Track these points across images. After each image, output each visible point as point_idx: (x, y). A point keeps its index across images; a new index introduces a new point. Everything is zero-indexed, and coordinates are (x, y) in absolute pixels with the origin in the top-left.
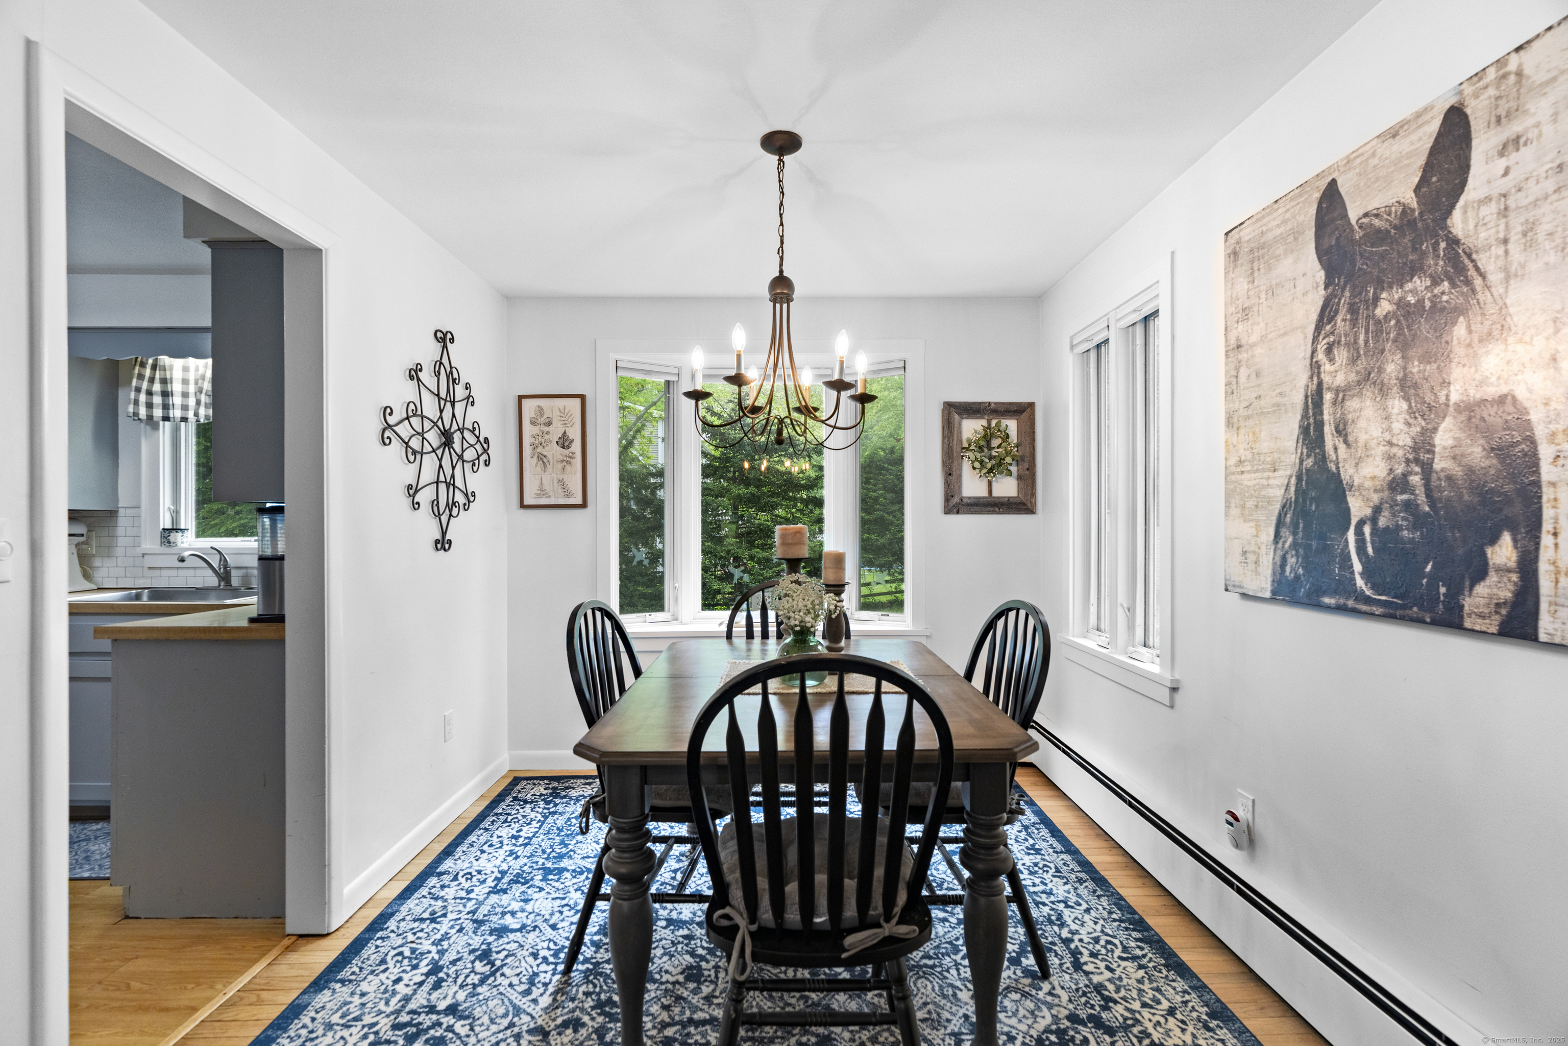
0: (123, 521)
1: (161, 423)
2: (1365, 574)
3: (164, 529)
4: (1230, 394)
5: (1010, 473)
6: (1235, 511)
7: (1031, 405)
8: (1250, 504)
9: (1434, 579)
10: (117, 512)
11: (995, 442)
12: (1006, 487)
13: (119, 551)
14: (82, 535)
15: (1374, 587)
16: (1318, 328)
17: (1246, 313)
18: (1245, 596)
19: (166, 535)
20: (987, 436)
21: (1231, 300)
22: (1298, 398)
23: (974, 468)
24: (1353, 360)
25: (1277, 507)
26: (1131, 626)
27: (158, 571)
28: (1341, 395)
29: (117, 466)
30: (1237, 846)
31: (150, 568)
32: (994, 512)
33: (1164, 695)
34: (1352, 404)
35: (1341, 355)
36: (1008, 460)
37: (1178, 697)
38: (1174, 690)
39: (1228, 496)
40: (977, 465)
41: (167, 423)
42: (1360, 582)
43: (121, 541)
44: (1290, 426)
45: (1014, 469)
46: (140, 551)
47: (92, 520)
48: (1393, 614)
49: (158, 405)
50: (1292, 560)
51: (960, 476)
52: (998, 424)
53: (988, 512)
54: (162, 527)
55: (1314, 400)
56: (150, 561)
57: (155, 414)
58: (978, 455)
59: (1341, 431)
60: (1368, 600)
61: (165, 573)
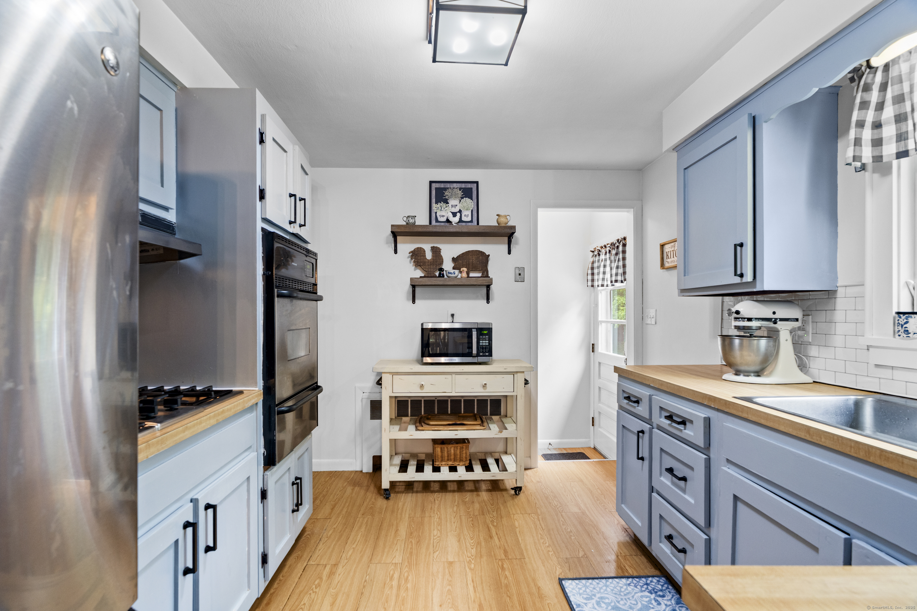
0: (841, 302)
1: (895, 162)
3: (898, 313)
10: (835, 292)
13: (838, 340)
14: (797, 320)
19: (902, 321)
27: (890, 371)
29: (836, 233)
31: (877, 366)
41: (904, 161)
43: (840, 328)
46: (863, 342)
47: (810, 303)
49: (890, 138)
54: (895, 310)
56: (876, 357)
57: (884, 153)
61: (897, 374)
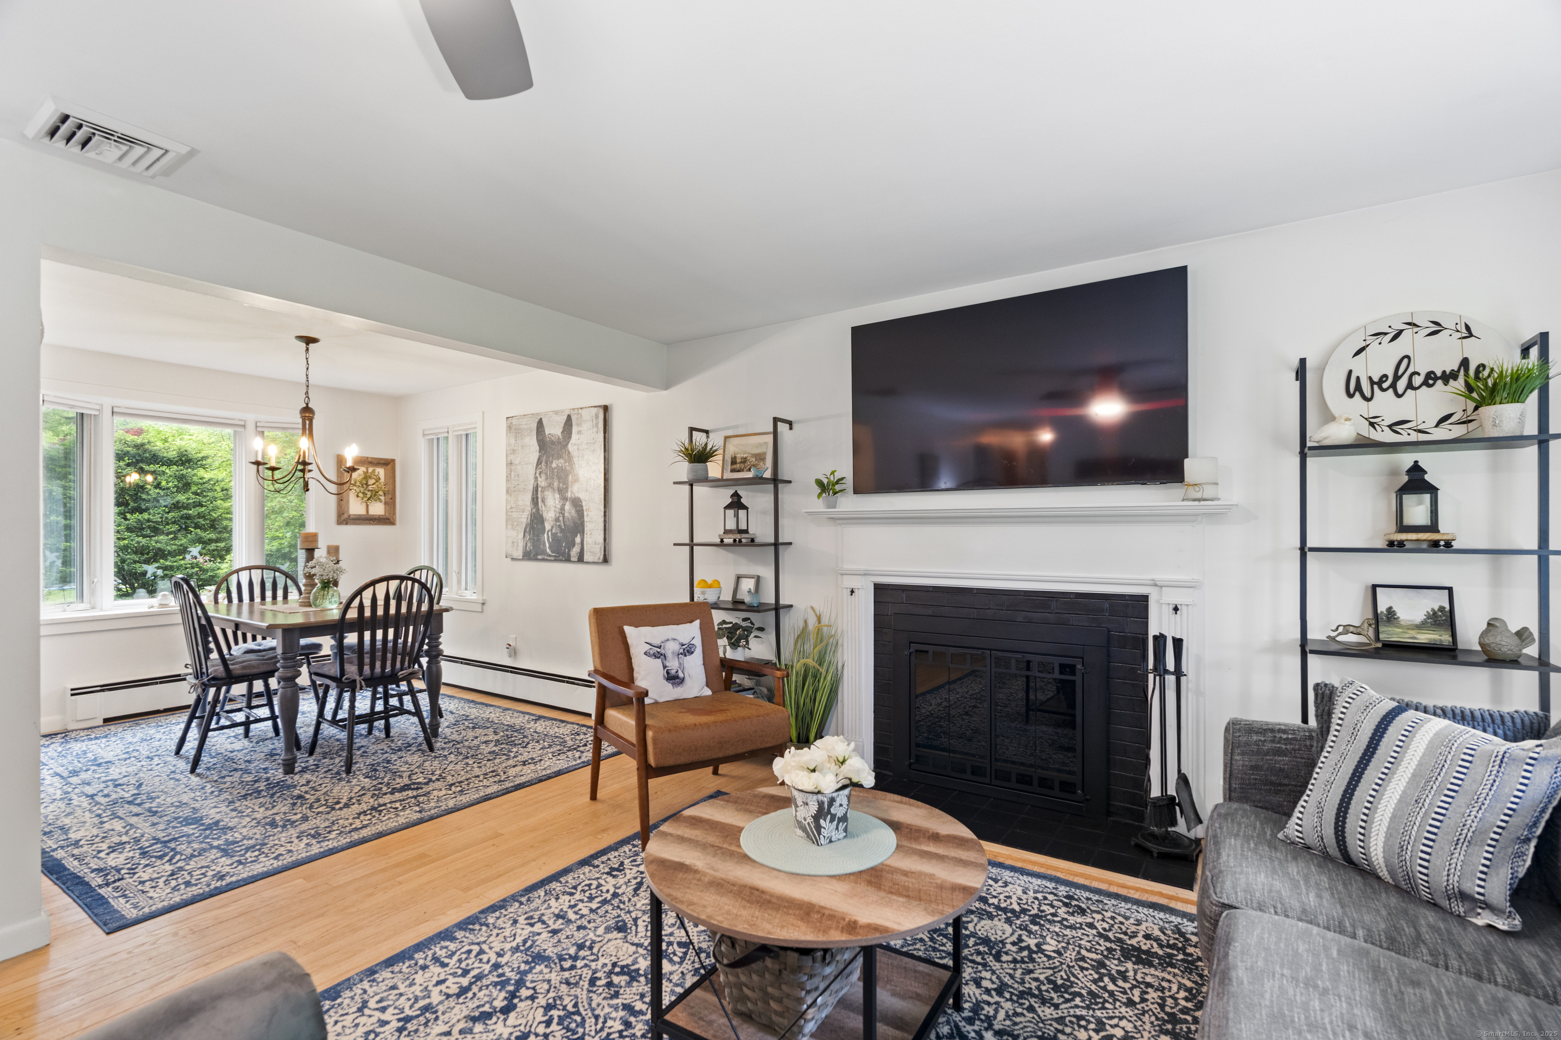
2: (550, 547)
4: (508, 481)
5: (380, 501)
6: (509, 527)
7: (393, 461)
8: (515, 524)
9: (565, 547)
11: (371, 482)
12: (377, 509)
15: (552, 552)
16: (537, 465)
17: (514, 452)
18: (513, 559)
20: (367, 477)
21: (508, 445)
22: (531, 488)
23: (358, 496)
24: (547, 479)
25: (524, 525)
26: (459, 582)
28: (544, 489)
30: (510, 656)
32: (370, 524)
33: (479, 608)
34: (546, 493)
35: (543, 476)
36: (381, 493)
37: (485, 607)
38: (483, 604)
39: (507, 520)
40: (361, 495)
42: (548, 550)
44: (527, 498)
45: (382, 498)
48: (556, 560)
50: (529, 544)
51: (348, 502)
52: (374, 471)
53: (366, 524)
55: (536, 489)
58: (362, 490)
59: (543, 501)
60: (550, 556)
